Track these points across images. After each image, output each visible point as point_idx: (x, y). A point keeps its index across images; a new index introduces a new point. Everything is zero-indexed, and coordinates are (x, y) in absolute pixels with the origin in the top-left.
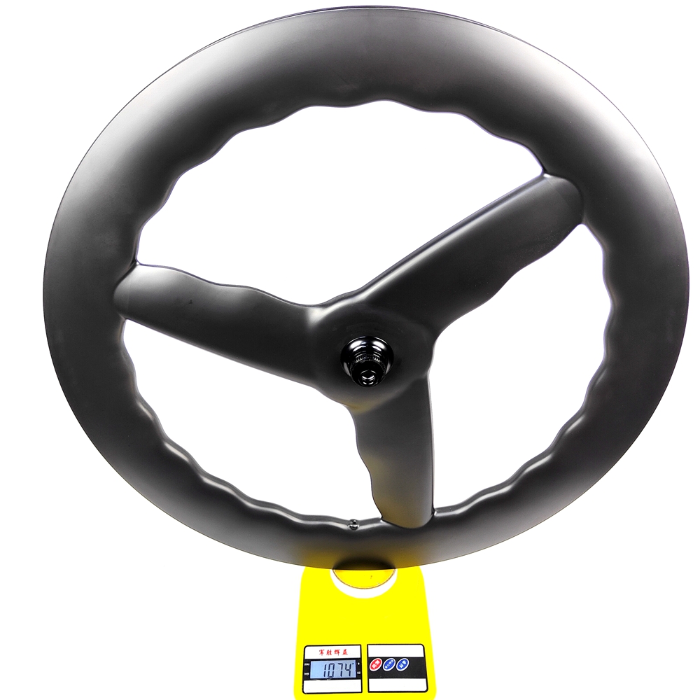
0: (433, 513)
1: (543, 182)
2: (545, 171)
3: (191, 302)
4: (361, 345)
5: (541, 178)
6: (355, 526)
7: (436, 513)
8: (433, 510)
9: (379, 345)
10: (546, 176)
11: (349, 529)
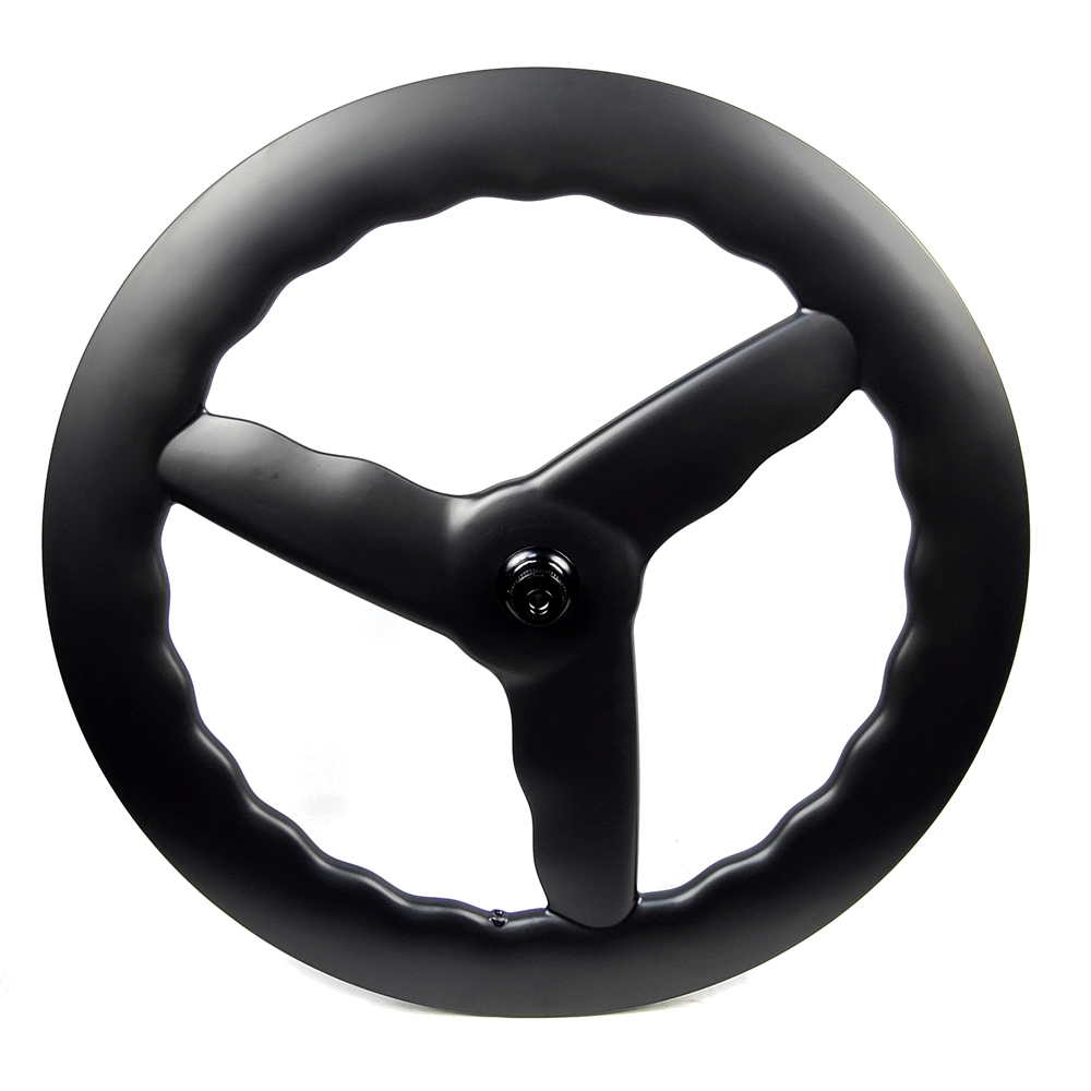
0: (636, 899)
1: (801, 320)
2: (802, 304)
3: (276, 476)
4: (528, 559)
5: (798, 314)
6: (501, 920)
7: (640, 899)
8: (637, 895)
9: (560, 563)
10: (805, 311)
11: (492, 924)
